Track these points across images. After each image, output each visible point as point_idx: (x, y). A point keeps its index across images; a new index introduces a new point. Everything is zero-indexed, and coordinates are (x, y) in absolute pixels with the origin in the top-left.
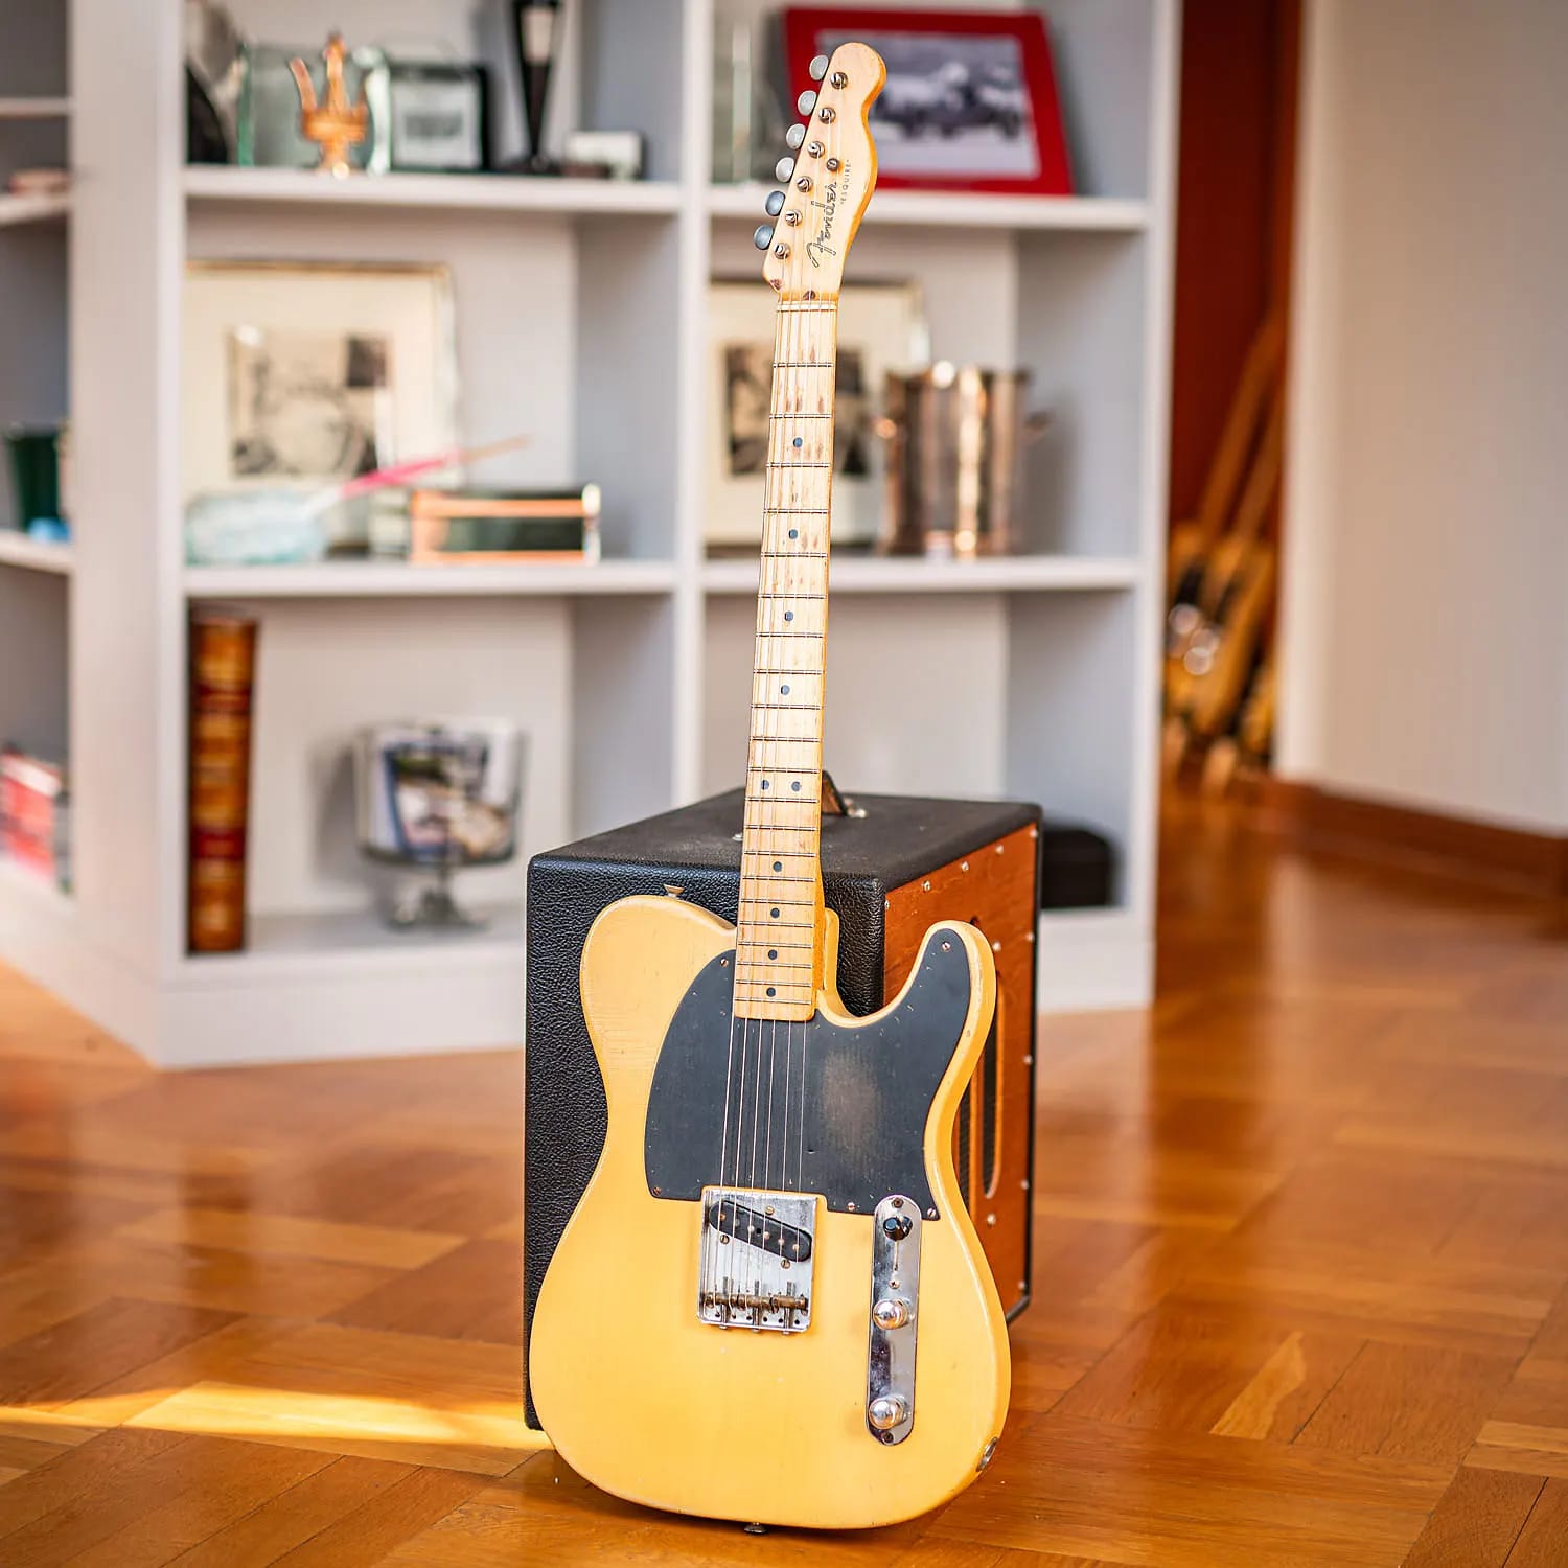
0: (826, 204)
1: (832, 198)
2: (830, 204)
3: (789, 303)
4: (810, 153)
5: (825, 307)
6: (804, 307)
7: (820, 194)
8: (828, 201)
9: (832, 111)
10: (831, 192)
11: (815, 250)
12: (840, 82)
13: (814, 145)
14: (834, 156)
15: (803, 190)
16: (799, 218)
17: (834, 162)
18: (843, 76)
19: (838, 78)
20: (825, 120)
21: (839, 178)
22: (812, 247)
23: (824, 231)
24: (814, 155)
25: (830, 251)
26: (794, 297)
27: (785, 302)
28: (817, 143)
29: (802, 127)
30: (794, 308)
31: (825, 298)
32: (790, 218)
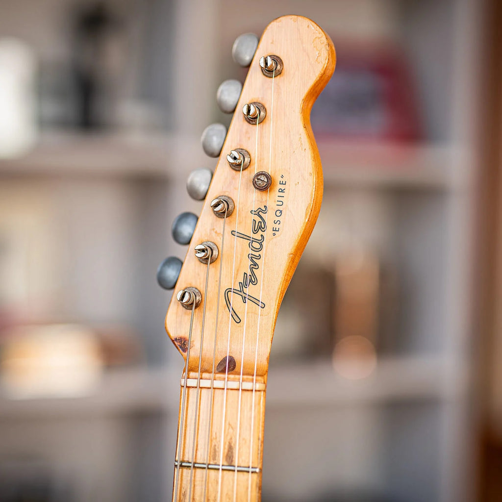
0: (252, 235)
1: (260, 227)
2: (258, 236)
3: (196, 375)
4: (231, 165)
5: (248, 385)
6: (218, 384)
7: (243, 222)
8: (255, 231)
9: (261, 107)
10: (258, 219)
11: (235, 299)
12: (274, 68)
13: (236, 154)
14: (264, 170)
15: (221, 215)
16: (215, 253)
17: (263, 178)
18: (277, 60)
19: (270, 62)
20: (251, 119)
21: (271, 200)
22: (231, 295)
23: (249, 273)
24: (236, 167)
25: (255, 301)
26: (206, 367)
27: (192, 374)
28: (241, 151)
29: (221, 128)
30: (205, 383)
31: (248, 373)
32: (202, 255)
